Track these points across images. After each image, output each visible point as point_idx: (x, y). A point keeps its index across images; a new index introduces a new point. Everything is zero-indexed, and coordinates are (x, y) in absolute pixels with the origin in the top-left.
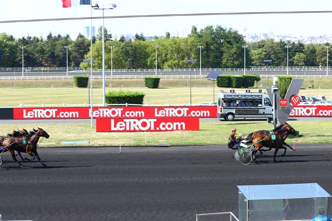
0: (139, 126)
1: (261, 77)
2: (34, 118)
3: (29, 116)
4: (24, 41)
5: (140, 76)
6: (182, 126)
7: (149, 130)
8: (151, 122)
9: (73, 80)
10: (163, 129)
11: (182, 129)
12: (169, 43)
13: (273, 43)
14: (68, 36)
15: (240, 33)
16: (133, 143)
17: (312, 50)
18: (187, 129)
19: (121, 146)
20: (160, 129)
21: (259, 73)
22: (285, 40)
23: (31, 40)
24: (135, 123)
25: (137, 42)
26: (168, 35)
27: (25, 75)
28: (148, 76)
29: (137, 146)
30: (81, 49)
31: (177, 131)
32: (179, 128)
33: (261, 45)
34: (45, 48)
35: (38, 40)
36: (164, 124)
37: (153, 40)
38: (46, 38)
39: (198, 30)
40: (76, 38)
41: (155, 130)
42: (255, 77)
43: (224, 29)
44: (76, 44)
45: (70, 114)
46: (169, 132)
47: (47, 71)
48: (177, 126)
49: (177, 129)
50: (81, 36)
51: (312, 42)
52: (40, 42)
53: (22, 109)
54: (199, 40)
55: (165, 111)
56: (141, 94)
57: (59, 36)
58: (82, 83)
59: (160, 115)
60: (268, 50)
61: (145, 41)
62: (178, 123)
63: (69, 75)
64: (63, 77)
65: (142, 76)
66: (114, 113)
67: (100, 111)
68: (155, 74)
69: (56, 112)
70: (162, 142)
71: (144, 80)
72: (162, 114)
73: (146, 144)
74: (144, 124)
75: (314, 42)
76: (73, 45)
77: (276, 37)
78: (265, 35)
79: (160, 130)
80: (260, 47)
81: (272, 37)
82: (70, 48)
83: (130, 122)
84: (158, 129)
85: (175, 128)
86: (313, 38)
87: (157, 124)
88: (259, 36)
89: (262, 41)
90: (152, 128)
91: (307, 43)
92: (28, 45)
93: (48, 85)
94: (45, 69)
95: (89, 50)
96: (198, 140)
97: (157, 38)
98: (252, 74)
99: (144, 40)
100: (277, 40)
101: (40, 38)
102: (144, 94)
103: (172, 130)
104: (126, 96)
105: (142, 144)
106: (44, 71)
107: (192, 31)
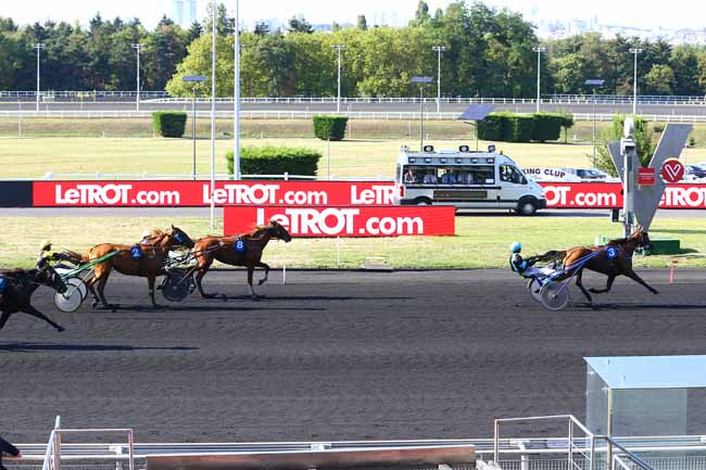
0: (320, 225)
1: (574, 118)
2: (79, 205)
3: (67, 200)
4: (39, 33)
5: (302, 112)
6: (415, 225)
7: (343, 234)
8: (346, 217)
9: (151, 121)
10: (375, 232)
11: (415, 232)
12: (369, 40)
13: (599, 42)
14: (137, 22)
15: (525, 19)
16: (309, 262)
17: (690, 59)
18: (428, 231)
19: (287, 270)
20: (366, 231)
21: (571, 109)
22: (628, 36)
23: (56, 28)
24: (310, 217)
25: (297, 37)
26: (363, 21)
27: (42, 107)
28: (320, 114)
29: (319, 269)
30: (169, 52)
31: (405, 238)
32: (410, 230)
33: (574, 47)
34: (85, 48)
35: (69, 31)
36: (375, 220)
37: (330, 32)
38: (89, 25)
39: (432, 12)
40: (156, 25)
41: (356, 235)
42: (562, 118)
43: (490, 9)
44: (156, 40)
45: (160, 197)
46: (386, 238)
47: (90, 99)
48: (405, 225)
49: (405, 232)
50: (168, 22)
51: (686, 41)
52: (73, 35)
53: (51, 184)
54: (434, 33)
55: (375, 191)
56: (313, 153)
57: (118, 21)
58: (172, 126)
59: (363, 200)
60: (589, 58)
61: (314, 34)
62: (408, 220)
63: (144, 110)
64: (129, 113)
65: (307, 113)
66: (259, 194)
67: (227, 191)
68: (335, 108)
69: (129, 191)
70: (375, 260)
71: (311, 122)
72: (367, 199)
73: (340, 264)
74: (331, 221)
75: (692, 42)
76: (149, 40)
77: (604, 28)
78: (581, 24)
79: (367, 235)
80: (570, 51)
81: (596, 29)
82: (143, 49)
83: (300, 217)
84: (362, 231)
85: (400, 231)
86: (687, 32)
87: (359, 222)
88: (566, 26)
89: (577, 37)
90: (350, 230)
91: (676, 43)
92: (47, 41)
93: (96, 131)
94: (87, 95)
95: (186, 54)
96: (456, 257)
97: (337, 26)
98: (554, 111)
99: (310, 32)
100: (609, 36)
101: (74, 27)
102: (319, 152)
103: (395, 234)
104: (280, 156)
105: (331, 266)
106: (85, 99)
107: (418, 12)
